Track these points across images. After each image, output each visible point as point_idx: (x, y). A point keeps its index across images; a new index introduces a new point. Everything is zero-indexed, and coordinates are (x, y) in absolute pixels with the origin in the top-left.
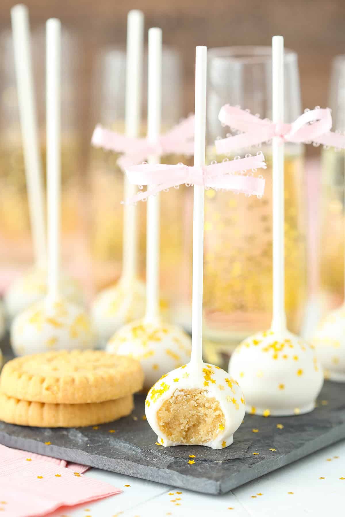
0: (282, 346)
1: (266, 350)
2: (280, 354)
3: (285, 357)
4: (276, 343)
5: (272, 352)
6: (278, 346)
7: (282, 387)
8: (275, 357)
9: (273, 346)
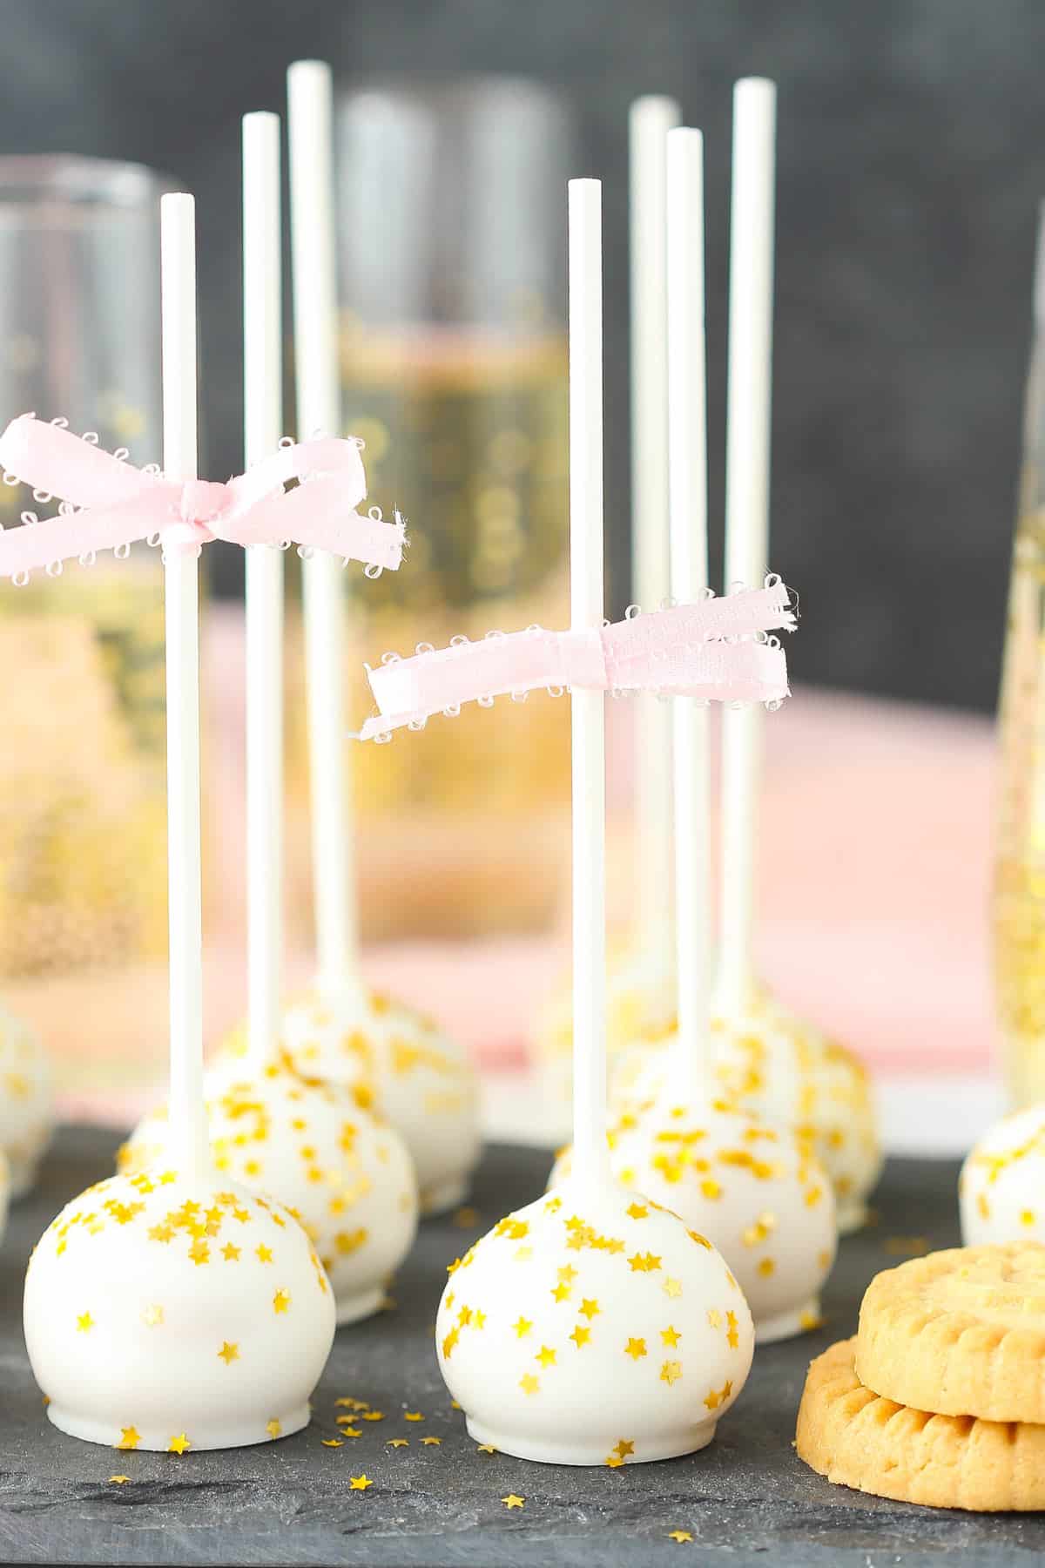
0: (213, 1215)
1: (163, 1235)
2: (215, 1245)
3: (231, 1253)
4: (190, 1207)
5: (183, 1240)
6: (200, 1219)
7: (228, 1352)
8: (200, 1256)
9: (184, 1217)
